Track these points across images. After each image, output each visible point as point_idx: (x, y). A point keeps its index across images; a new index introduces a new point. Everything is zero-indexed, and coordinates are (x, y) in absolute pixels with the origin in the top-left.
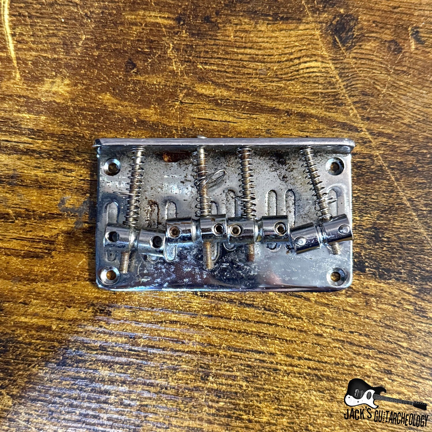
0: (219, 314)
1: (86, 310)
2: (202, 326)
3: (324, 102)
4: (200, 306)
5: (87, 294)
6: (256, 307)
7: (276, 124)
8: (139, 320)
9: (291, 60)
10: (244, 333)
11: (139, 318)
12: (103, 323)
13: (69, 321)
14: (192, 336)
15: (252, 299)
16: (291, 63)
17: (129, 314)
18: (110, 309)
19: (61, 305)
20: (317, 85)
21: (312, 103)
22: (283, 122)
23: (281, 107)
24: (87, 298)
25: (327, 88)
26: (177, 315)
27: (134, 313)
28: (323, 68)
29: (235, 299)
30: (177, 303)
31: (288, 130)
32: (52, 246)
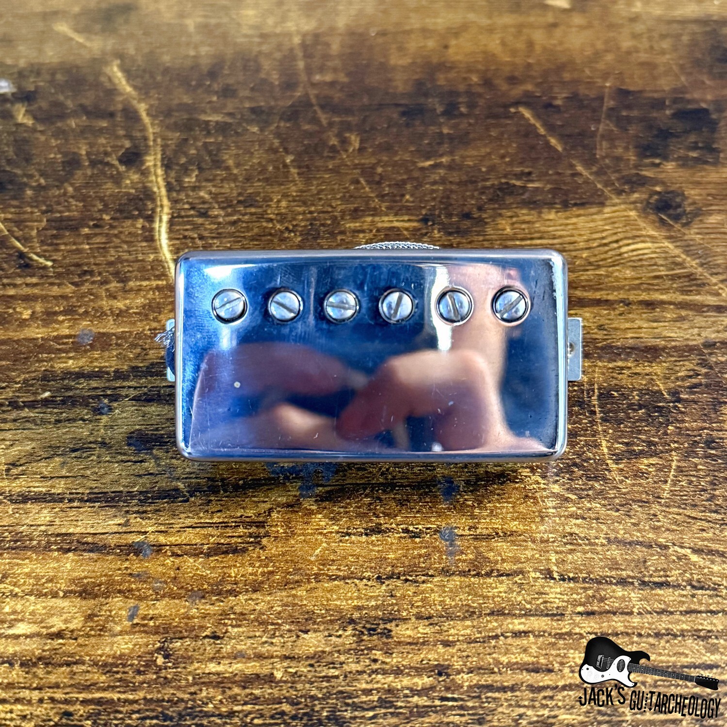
0: (607, 607)
1: (340, 632)
2: (581, 634)
3: (675, 285)
4: (565, 598)
5: (338, 603)
6: (674, 586)
7: (609, 317)
8: (451, 638)
9: (605, 245)
10: (668, 634)
11: (449, 636)
12: (378, 654)
13: (308, 658)
14: (565, 656)
15: (662, 573)
16: (607, 248)
17: (427, 630)
18: (388, 626)
19: (290, 631)
20: (655, 267)
21: (656, 287)
22: (620, 315)
23: (610, 297)
24: (339, 610)
25: (673, 269)
26: (523, 620)
27: (437, 627)
28: (657, 248)
29: (629, 577)
30: (520, 598)
31: (633, 322)
32: (262, 531)
